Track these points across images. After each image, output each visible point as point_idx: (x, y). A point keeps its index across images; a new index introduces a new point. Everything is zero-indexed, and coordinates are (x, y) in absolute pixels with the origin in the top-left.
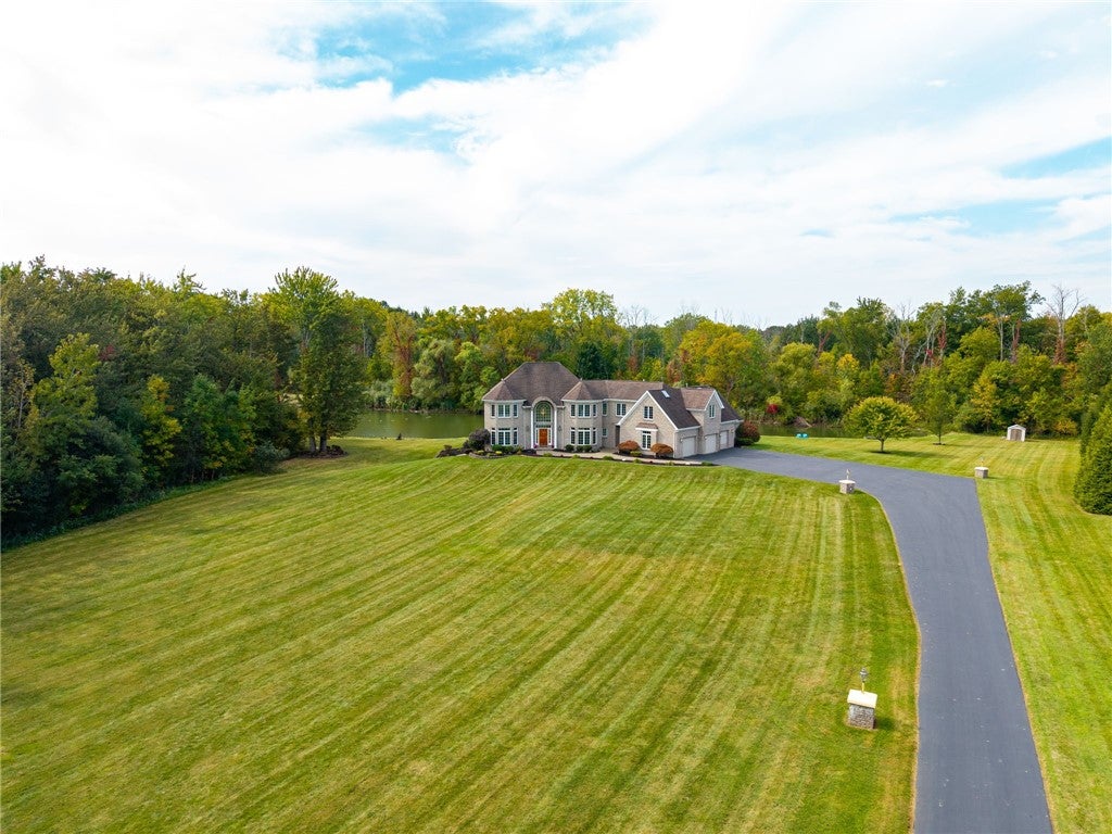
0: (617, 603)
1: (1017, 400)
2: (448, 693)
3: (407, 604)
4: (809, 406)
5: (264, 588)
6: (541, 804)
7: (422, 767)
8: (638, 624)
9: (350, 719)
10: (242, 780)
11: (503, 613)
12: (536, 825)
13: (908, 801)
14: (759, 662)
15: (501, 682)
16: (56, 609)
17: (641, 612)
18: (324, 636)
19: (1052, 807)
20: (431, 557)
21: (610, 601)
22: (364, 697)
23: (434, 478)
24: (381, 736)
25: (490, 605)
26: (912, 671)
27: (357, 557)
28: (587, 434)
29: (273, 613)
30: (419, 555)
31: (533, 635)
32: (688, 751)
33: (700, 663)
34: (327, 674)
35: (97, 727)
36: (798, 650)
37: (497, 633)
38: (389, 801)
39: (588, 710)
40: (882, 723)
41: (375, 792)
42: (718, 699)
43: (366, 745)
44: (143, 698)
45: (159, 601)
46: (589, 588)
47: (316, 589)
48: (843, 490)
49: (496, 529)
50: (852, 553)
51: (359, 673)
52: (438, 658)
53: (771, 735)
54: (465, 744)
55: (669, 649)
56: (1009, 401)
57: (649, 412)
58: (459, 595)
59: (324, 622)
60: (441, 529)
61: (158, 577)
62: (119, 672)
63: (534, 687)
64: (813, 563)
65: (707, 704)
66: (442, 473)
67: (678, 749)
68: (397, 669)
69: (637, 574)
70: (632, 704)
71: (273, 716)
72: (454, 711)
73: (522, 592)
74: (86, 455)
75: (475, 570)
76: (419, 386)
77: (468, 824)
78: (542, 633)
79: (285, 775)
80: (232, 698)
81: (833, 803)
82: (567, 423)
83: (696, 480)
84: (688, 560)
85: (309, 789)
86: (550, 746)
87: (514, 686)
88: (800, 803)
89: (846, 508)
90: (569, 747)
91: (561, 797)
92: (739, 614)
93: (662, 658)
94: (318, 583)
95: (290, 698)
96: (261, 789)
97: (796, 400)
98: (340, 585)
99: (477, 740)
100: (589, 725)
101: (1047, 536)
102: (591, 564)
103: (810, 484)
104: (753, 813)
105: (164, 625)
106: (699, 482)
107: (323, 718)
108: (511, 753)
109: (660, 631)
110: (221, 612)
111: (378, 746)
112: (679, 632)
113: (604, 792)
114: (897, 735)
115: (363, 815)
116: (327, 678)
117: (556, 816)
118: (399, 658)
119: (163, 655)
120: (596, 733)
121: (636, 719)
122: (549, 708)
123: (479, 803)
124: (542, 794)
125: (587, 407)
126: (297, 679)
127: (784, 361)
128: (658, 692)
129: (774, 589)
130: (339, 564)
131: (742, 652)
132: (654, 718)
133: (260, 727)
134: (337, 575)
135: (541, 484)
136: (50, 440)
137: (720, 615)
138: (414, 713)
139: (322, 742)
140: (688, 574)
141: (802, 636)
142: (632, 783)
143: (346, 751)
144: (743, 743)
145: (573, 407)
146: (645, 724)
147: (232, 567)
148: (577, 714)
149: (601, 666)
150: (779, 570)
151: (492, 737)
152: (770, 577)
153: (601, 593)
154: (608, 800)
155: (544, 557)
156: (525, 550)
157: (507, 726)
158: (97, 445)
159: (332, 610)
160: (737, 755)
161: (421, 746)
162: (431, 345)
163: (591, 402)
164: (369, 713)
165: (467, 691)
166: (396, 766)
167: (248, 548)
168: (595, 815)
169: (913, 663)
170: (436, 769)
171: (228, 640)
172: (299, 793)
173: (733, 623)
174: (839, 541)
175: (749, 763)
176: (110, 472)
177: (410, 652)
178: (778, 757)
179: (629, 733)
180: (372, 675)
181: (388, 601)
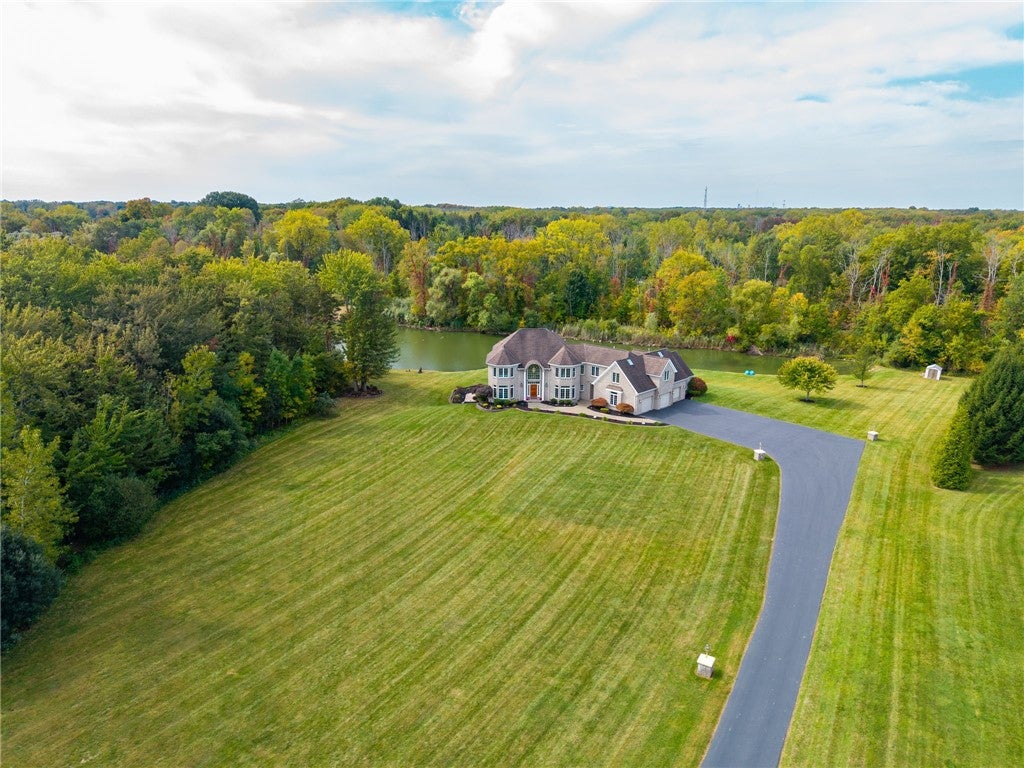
0: (576, 570)
1: (938, 342)
2: (470, 642)
3: (440, 567)
4: (763, 337)
5: (348, 548)
6: (521, 719)
7: (458, 693)
8: (586, 590)
9: (416, 659)
10: (366, 696)
11: (502, 577)
12: (518, 732)
13: (714, 726)
14: (656, 625)
15: (501, 634)
16: (223, 562)
17: (591, 579)
18: (392, 593)
19: (788, 733)
20: (454, 521)
21: (570, 569)
22: (423, 643)
23: (451, 432)
24: (434, 671)
25: (493, 570)
26: (747, 636)
27: (405, 519)
28: (568, 391)
29: (358, 572)
30: (446, 519)
31: (520, 597)
32: (603, 689)
33: (620, 625)
34: (399, 624)
35: (279, 657)
36: (683, 616)
37: (498, 594)
38: (444, 713)
39: (550, 658)
40: (716, 674)
41: (435, 707)
42: (627, 653)
43: (427, 677)
44: (297, 638)
45: (284, 557)
46: (558, 557)
47: (382, 550)
48: (756, 457)
49: (498, 493)
50: (743, 527)
51: (418, 624)
52: (463, 614)
53: (651, 679)
54: (481, 679)
55: (604, 612)
56: (932, 343)
57: (616, 377)
58: (474, 559)
59: (391, 581)
60: (459, 491)
61: (277, 534)
62: (278, 616)
63: (519, 640)
64: (712, 537)
65: (618, 656)
66: (457, 426)
67: (597, 687)
68: (439, 622)
69: (591, 544)
70: (576, 655)
71: (374, 654)
72: (474, 655)
73: (514, 558)
74: (212, 430)
75: (484, 536)
76: (433, 308)
77: (483, 729)
78: (526, 596)
79: (387, 694)
80: (348, 640)
81: (674, 726)
82: (552, 382)
83: (648, 440)
84: (627, 531)
85: (401, 704)
86: (527, 682)
87: (508, 638)
88: (657, 724)
89: (754, 477)
90: (538, 683)
91: (531, 716)
92: (652, 584)
93: (598, 619)
94: (382, 544)
95: (380, 642)
96: (376, 703)
97: (751, 331)
98: (397, 546)
99: (488, 676)
100: (550, 668)
101: (891, 512)
102: (561, 533)
103: (734, 448)
104: (630, 729)
105: (294, 579)
106: (650, 443)
107: (400, 658)
108: (506, 686)
109: (600, 597)
110: (326, 569)
111: (433, 678)
112: (611, 598)
113: (554, 713)
114: (722, 682)
115: (430, 721)
116: (400, 627)
117: (529, 726)
118: (440, 613)
119: (301, 604)
120: (553, 674)
121: (576, 666)
122: (528, 656)
123: (489, 717)
124: (521, 712)
125: (568, 370)
126: (382, 627)
127: (745, 295)
128: (591, 646)
129: (680, 562)
130: (394, 526)
131: (648, 616)
132: (587, 665)
133: (367, 662)
134: (394, 537)
135: (530, 441)
136: (188, 421)
137: (640, 584)
138: (451, 656)
139: (404, 673)
140: (625, 545)
141: (688, 603)
142: (569, 708)
143: (417, 680)
144: (634, 684)
145: (557, 370)
146: (581, 668)
147: (324, 526)
148: (543, 660)
149: (560, 625)
150: (688, 544)
151: (496, 675)
152: (680, 550)
153: (565, 561)
154: (556, 718)
155: (530, 526)
156: (517, 518)
157: (504, 667)
158: (217, 422)
159: (395, 570)
160: (629, 693)
161: (457, 679)
162: (442, 273)
163: (571, 367)
164: (427, 654)
165: (481, 641)
166: (445, 691)
167: (329, 507)
168: (549, 727)
169: (749, 630)
170: (466, 695)
171: (336, 594)
172: (395, 706)
173: (647, 591)
174: (738, 514)
175: (635, 698)
176: (229, 443)
177: (446, 608)
178: (652, 694)
179: (571, 675)
180: (425, 627)
181: (429, 562)
